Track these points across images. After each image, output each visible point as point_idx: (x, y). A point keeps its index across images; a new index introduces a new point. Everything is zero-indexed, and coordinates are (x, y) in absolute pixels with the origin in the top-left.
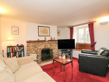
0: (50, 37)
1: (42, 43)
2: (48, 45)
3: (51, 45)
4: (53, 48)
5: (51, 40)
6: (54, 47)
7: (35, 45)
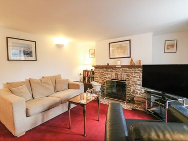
0: (130, 59)
1: (111, 70)
2: (121, 75)
3: (128, 75)
4: (134, 82)
5: (132, 66)
6: (135, 80)
7: (102, 71)
